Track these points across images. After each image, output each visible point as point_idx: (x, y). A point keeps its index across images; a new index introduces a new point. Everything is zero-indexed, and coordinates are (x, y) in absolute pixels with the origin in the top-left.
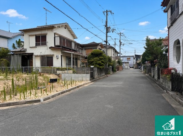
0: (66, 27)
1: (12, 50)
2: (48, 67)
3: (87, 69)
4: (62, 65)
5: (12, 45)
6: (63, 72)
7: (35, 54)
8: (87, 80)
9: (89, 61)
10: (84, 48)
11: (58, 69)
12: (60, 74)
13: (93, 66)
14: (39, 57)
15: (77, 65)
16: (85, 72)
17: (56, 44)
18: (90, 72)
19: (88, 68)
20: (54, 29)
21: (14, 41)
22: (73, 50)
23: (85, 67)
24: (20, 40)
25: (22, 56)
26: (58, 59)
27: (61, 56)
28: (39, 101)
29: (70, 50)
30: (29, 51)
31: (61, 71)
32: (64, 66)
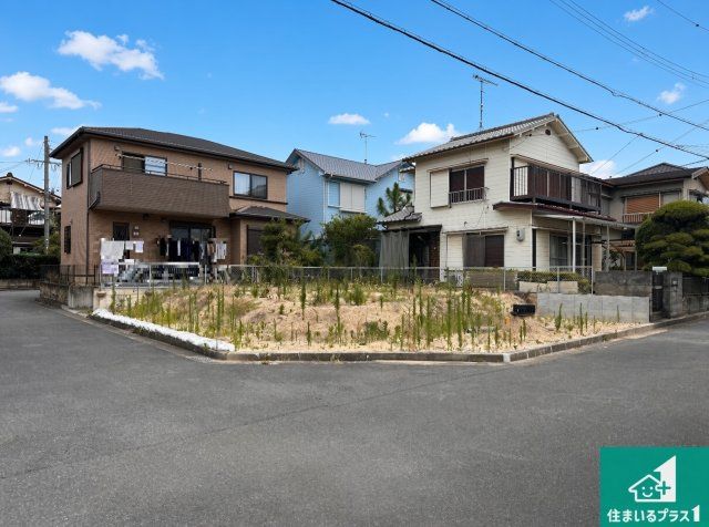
0: (553, 127)
1: (381, 218)
2: (491, 268)
3: (638, 277)
4: (534, 264)
5: (376, 202)
6: (543, 286)
7: (447, 228)
8: (635, 320)
9: (646, 246)
10: (618, 194)
11: (524, 276)
12: (529, 293)
13: (665, 268)
14: (460, 239)
15: (589, 262)
16: (631, 288)
17: (517, 193)
18: (650, 289)
19: (642, 276)
20: (511, 144)
21: (380, 192)
22: (575, 207)
23: (621, 269)
24: (396, 185)
25: (411, 235)
26: (521, 241)
27: (534, 231)
28: (500, 358)
29: (567, 207)
30: (429, 220)
31: (535, 284)
32: (543, 266)
